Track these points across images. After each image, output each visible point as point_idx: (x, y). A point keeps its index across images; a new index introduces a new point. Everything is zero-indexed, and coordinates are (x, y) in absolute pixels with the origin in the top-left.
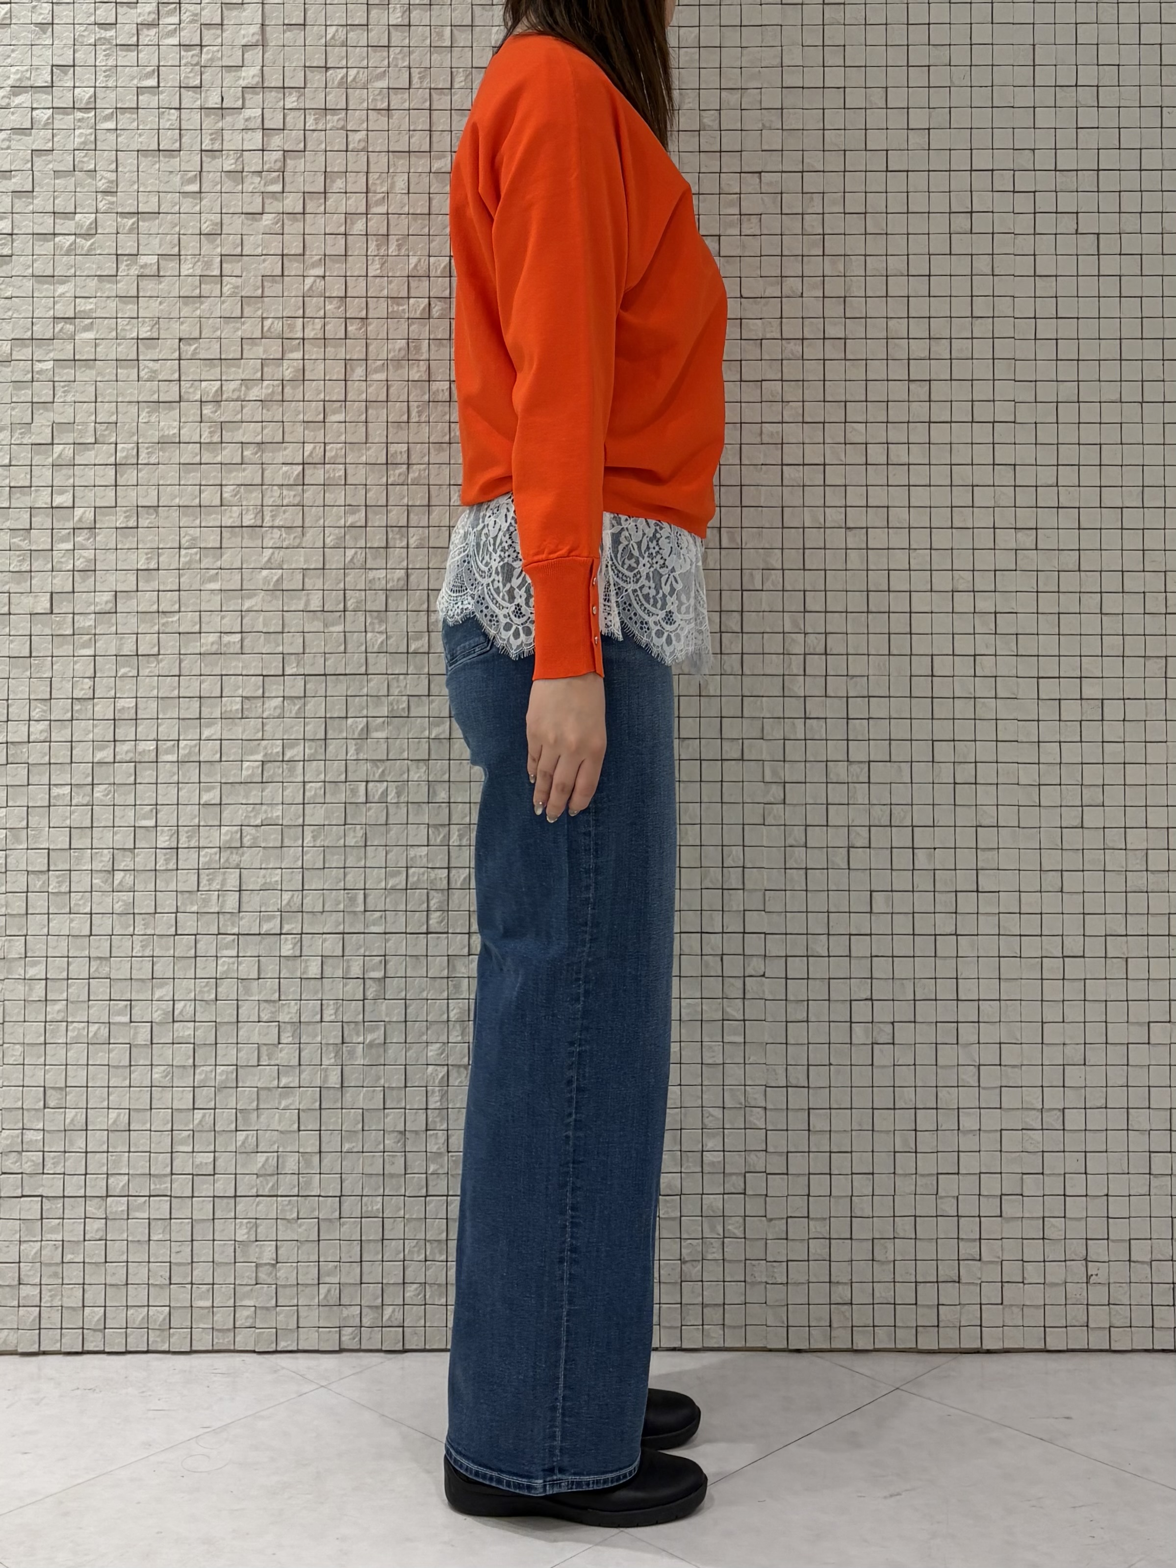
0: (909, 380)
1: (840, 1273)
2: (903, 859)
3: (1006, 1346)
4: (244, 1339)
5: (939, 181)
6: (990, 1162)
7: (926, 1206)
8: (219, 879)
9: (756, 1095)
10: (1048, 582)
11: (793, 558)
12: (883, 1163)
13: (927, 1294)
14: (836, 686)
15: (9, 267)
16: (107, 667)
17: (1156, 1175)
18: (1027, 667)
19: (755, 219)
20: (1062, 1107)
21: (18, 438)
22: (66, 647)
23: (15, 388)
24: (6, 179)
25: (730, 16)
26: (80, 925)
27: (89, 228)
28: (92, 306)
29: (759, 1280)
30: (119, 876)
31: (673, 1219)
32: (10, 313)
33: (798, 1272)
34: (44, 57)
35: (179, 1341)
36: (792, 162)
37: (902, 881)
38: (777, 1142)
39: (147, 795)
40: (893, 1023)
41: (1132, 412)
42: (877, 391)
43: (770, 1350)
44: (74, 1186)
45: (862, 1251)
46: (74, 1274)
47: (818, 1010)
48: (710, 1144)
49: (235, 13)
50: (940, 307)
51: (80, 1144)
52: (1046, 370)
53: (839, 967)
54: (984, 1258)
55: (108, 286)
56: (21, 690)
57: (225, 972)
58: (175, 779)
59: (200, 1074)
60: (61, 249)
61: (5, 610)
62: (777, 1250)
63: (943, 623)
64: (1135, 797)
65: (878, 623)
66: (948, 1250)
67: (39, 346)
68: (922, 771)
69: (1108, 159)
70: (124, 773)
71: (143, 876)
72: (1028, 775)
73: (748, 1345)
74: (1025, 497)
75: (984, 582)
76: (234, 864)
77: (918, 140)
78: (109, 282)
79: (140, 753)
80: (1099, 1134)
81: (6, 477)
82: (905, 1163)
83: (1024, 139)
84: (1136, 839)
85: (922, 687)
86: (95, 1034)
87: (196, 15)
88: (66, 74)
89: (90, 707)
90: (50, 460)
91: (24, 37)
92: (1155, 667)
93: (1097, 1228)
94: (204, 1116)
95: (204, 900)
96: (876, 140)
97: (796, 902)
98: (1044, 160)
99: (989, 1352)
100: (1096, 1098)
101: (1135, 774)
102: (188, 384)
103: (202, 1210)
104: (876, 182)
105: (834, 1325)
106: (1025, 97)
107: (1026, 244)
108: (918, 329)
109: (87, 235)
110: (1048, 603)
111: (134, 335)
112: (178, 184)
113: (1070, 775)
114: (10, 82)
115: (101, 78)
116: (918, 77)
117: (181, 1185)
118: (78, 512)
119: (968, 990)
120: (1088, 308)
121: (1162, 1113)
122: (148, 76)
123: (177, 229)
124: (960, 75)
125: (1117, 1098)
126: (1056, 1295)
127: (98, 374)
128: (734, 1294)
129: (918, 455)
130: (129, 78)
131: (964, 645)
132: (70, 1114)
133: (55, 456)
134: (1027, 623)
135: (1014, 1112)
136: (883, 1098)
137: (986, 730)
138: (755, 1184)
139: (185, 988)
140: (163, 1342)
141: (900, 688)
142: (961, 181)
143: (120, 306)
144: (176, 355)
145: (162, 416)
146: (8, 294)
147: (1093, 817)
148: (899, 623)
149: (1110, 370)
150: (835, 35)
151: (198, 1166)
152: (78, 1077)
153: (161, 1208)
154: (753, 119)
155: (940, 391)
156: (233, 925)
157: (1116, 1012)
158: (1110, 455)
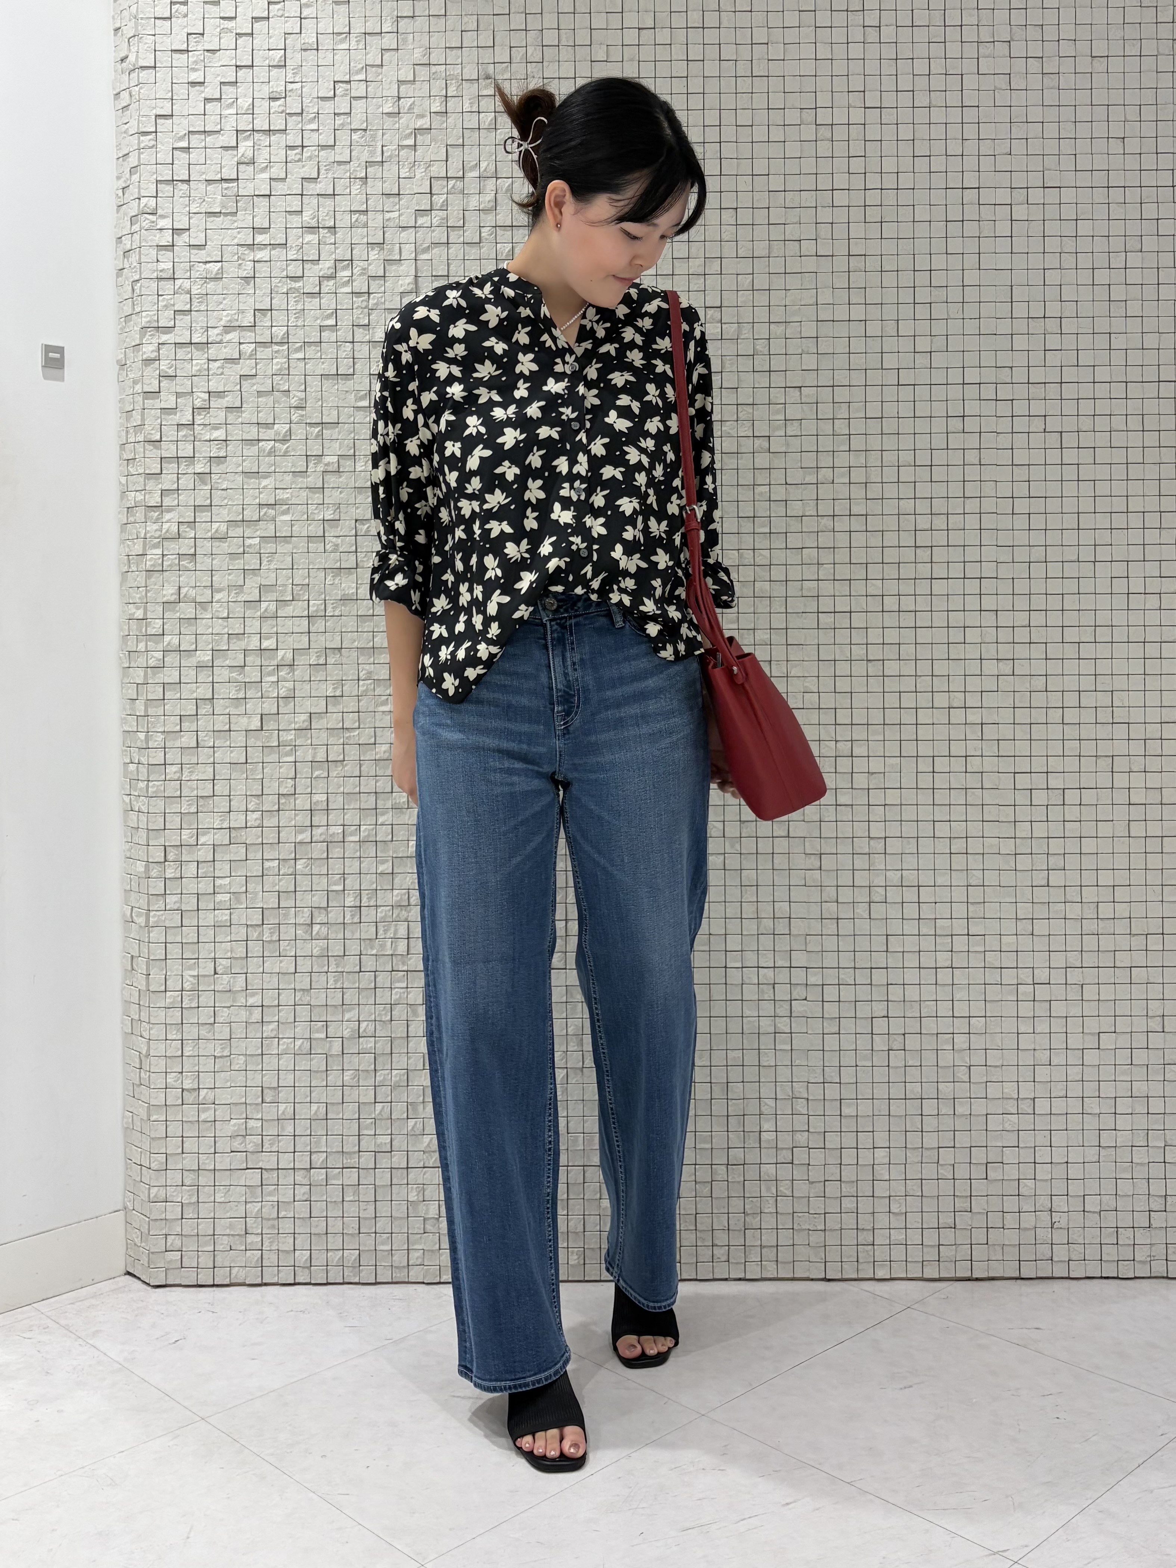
0: (916, 547)
1: (865, 1222)
2: (911, 911)
3: (990, 1275)
4: (415, 1274)
5: (939, 392)
6: (979, 1138)
7: (929, 1171)
8: (392, 929)
9: (800, 1089)
10: (1022, 700)
11: (827, 684)
12: (898, 1140)
13: (931, 1238)
14: (861, 781)
15: (224, 466)
16: (305, 770)
17: (1104, 1147)
18: (1006, 765)
19: (796, 424)
20: (1032, 1096)
21: (233, 597)
22: (273, 756)
23: (230, 559)
24: (221, 398)
25: (777, 265)
26: (287, 965)
27: (285, 435)
28: (288, 495)
29: (804, 1227)
30: (316, 928)
31: (739, 1182)
32: (226, 501)
33: (833, 1222)
34: (249, 304)
35: (367, 1275)
36: (825, 378)
37: (910, 928)
38: (817, 1125)
39: (336, 867)
40: (904, 1035)
41: (1087, 570)
42: (891, 555)
43: (812, 1280)
44: (286, 1161)
45: (881, 1206)
46: (286, 1226)
47: (848, 1025)
48: (766, 1126)
49: (394, 267)
50: (940, 490)
51: (289, 1129)
52: (1022, 538)
53: (863, 993)
54: (973, 1210)
55: (301, 479)
56: (240, 788)
57: (397, 1000)
58: (358, 854)
59: (380, 1076)
60: (264, 451)
61: (227, 728)
62: (817, 1205)
63: (942, 732)
64: (1089, 862)
65: (892, 733)
66: (947, 1204)
67: (248, 527)
68: (926, 845)
69: (1069, 374)
70: (319, 850)
71: (335, 927)
72: (1008, 847)
73: (796, 1276)
74: (1004, 635)
75: (973, 700)
76: (403, 919)
77: (922, 361)
78: (302, 477)
79: (331, 835)
80: (1060, 1117)
81: (225, 627)
82: (914, 1140)
83: (1004, 359)
84: (1090, 894)
85: (925, 781)
86: (300, 1047)
87: (364, 269)
88: (265, 316)
89: (292, 800)
90: (259, 614)
91: (232, 288)
92: (1105, 764)
93: (1059, 1187)
94: (383, 1107)
95: (381, 946)
96: (890, 361)
97: (830, 943)
98: (1020, 375)
99: (977, 1279)
100: (1058, 1091)
101: (1089, 846)
102: (363, 555)
103: (383, 1178)
104: (890, 393)
105: (860, 1260)
106: (1004, 327)
107: (1005, 441)
108: (923, 507)
109: (284, 441)
110: (1022, 716)
111: (321, 517)
112: (353, 400)
113: (1039, 847)
114: (222, 323)
115: (292, 319)
116: (922, 312)
117: (367, 1160)
118: (280, 653)
119: (961, 1009)
120: (1054, 489)
121: (1108, 1100)
122: (328, 317)
123: (352, 435)
124: (954, 310)
125: (1075, 1090)
126: (1028, 1237)
127: (294, 547)
128: (785, 1238)
129: (923, 604)
130: (313, 319)
131: (958, 749)
132: (282, 1107)
133: (262, 610)
134: (1006, 732)
135: (995, 1101)
136: (897, 1091)
137: (974, 813)
138: (801, 1156)
139: (367, 1012)
140: (355, 1276)
141: (908, 781)
142: (955, 392)
143: (310, 495)
144: (353, 532)
145: (343, 579)
146: (224, 487)
147: (1056, 878)
148: (908, 732)
149: (1070, 537)
150: (857, 279)
151: (378, 1146)
152: (287, 1079)
153: (351, 1177)
154: (794, 346)
155: (940, 555)
156: (403, 964)
157: (1074, 1025)
158: (1070, 602)
